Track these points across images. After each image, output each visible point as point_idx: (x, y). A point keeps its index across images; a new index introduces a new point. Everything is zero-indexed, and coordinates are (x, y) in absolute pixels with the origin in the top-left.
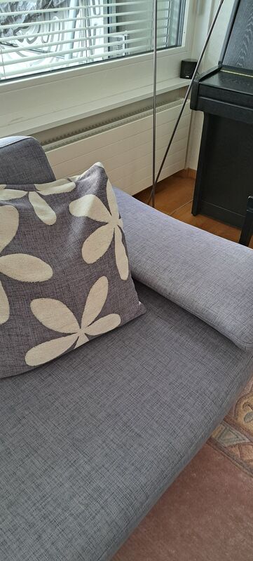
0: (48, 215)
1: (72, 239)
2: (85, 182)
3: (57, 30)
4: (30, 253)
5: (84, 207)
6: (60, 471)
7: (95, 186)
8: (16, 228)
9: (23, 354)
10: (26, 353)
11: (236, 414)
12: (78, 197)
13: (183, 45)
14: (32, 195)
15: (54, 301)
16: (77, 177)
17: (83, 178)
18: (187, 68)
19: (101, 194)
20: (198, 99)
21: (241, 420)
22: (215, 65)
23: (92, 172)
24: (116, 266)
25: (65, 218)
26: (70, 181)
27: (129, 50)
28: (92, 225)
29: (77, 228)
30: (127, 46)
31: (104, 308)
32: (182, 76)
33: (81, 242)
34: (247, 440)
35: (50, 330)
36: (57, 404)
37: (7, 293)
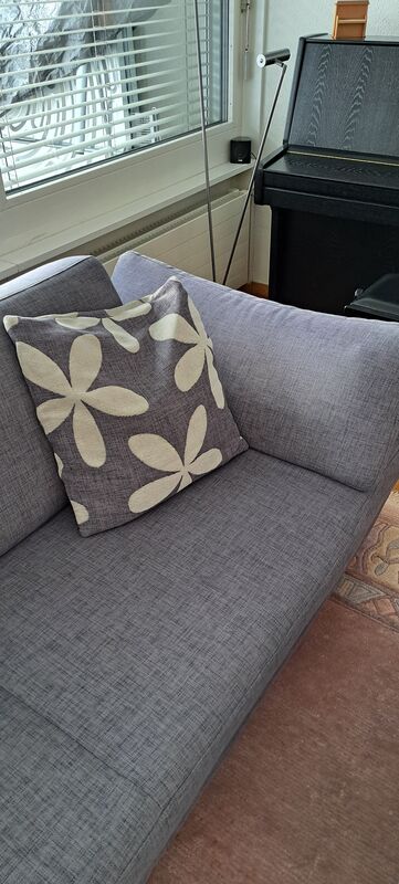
0: (130, 343)
1: (161, 366)
2: (161, 301)
3: (54, 108)
4: (119, 385)
5: (167, 328)
6: (195, 606)
7: (175, 303)
8: (101, 359)
9: (126, 500)
10: (128, 497)
11: (365, 568)
12: (156, 319)
13: (230, 121)
14: (105, 321)
15: (153, 435)
16: (151, 297)
17: (158, 297)
18: (240, 150)
19: (184, 312)
20: (263, 191)
21: (371, 573)
22: (279, 146)
23: (168, 288)
24: (211, 394)
25: (148, 344)
26: (143, 302)
27: (160, 133)
28: (180, 348)
29: (164, 354)
30: (157, 128)
31: (205, 441)
32: (233, 160)
33: (172, 368)
34: (382, 594)
35: (152, 469)
36: (173, 547)
37: (101, 431)
